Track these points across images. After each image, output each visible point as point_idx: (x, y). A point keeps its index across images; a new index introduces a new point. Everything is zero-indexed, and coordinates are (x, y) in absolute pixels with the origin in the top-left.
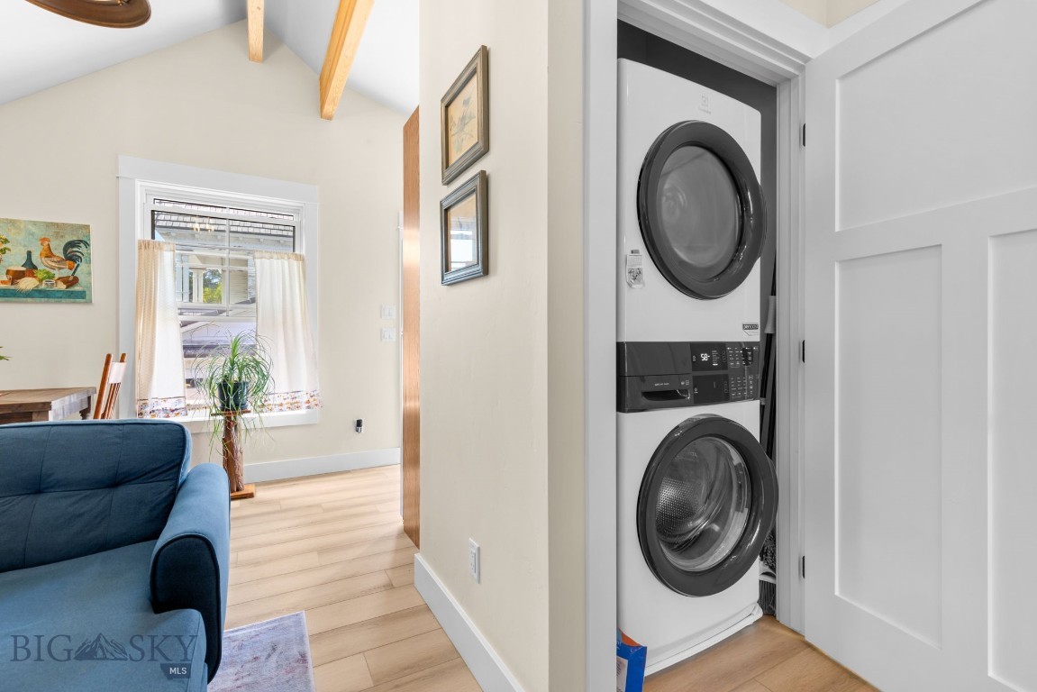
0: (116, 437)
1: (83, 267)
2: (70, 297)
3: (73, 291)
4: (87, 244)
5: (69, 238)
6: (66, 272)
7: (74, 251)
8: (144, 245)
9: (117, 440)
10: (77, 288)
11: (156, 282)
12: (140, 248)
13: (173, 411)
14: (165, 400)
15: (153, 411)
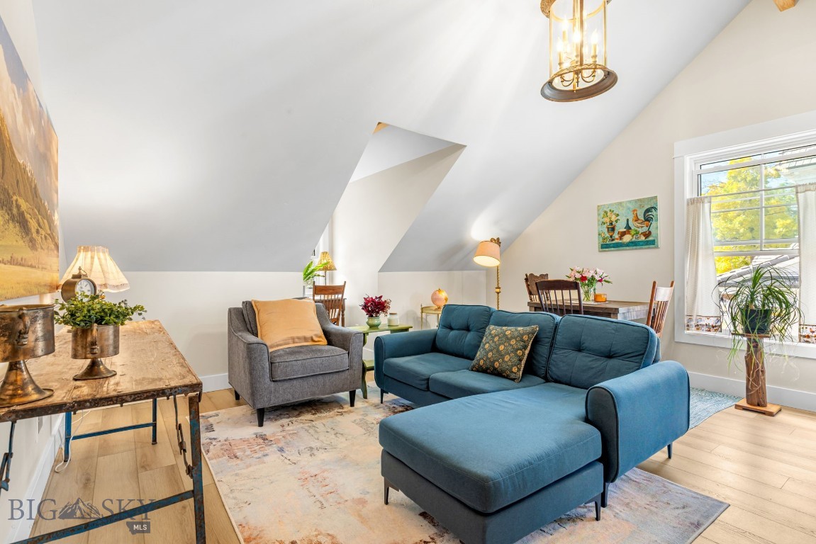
0: (613, 329)
1: (654, 223)
2: (647, 244)
3: (648, 241)
4: (655, 209)
5: (646, 207)
6: (645, 229)
7: (648, 215)
8: (692, 202)
9: (614, 332)
10: (650, 238)
11: (699, 228)
12: (688, 205)
13: (713, 327)
14: (708, 318)
15: (698, 325)
